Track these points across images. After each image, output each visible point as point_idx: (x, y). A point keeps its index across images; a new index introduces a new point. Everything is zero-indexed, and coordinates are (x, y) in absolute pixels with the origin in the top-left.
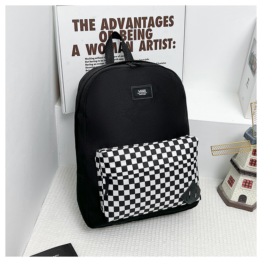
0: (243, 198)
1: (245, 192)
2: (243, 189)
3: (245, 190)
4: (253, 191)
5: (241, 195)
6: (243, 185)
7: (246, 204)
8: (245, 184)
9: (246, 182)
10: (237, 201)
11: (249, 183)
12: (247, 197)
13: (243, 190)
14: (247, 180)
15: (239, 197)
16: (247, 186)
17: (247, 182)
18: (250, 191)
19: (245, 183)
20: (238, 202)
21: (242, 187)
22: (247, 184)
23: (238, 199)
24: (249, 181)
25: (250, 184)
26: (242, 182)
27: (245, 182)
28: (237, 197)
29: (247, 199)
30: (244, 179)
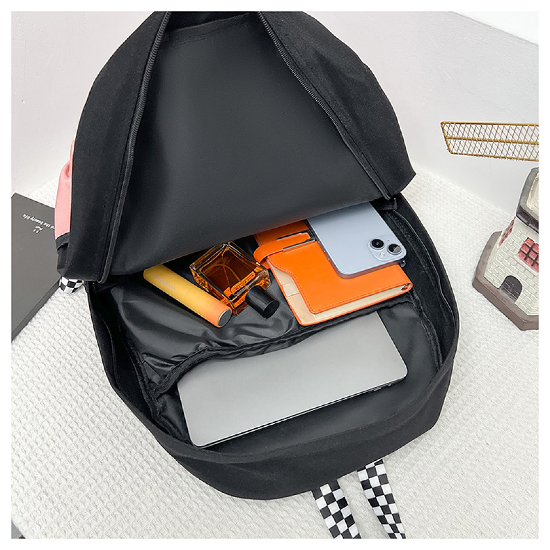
0: (513, 286)
1: (520, 270)
2: (518, 263)
3: (524, 269)
5: (510, 275)
6: (521, 253)
7: (516, 305)
8: (529, 253)
9: (533, 246)
10: (498, 287)
12: (523, 287)
14: (534, 244)
15: (505, 278)
16: (532, 262)
17: (534, 249)
19: (528, 250)
20: (500, 291)
21: (519, 256)
22: (533, 255)
23: (502, 282)
26: (523, 242)
27: (530, 246)
28: (499, 276)
29: (522, 293)
30: (528, 238)
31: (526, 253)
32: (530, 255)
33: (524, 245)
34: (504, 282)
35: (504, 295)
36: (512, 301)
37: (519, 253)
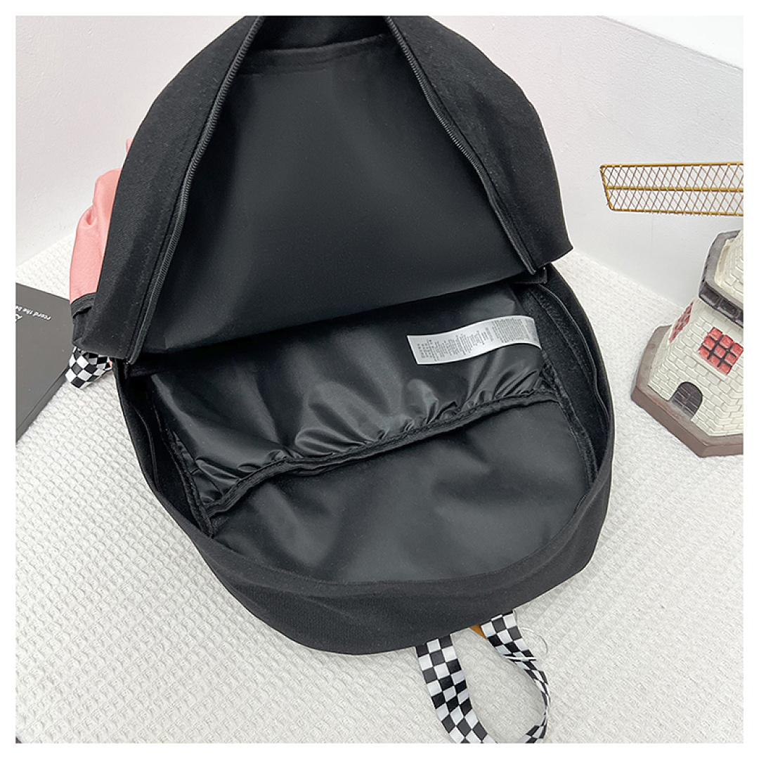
0: (689, 396)
1: (703, 375)
2: (698, 363)
3: (707, 371)
4: (729, 384)
5: (686, 381)
6: (703, 350)
7: (693, 422)
8: (714, 349)
9: (720, 339)
10: (668, 399)
11: (728, 352)
12: (704, 398)
13: (699, 365)
14: (723, 336)
15: (678, 386)
16: (719, 361)
17: (721, 343)
18: (721, 380)
19: (713, 345)
20: (671, 404)
21: (700, 353)
22: (719, 353)
23: (674, 391)
24: (729, 341)
25: (729, 356)
26: (706, 334)
27: (716, 339)
28: (670, 384)
29: (702, 405)
30: (714, 328)
31: (710, 349)
32: (716, 352)
33: (709, 338)
34: (676, 392)
35: (676, 409)
36: (687, 418)
37: (699, 349)
